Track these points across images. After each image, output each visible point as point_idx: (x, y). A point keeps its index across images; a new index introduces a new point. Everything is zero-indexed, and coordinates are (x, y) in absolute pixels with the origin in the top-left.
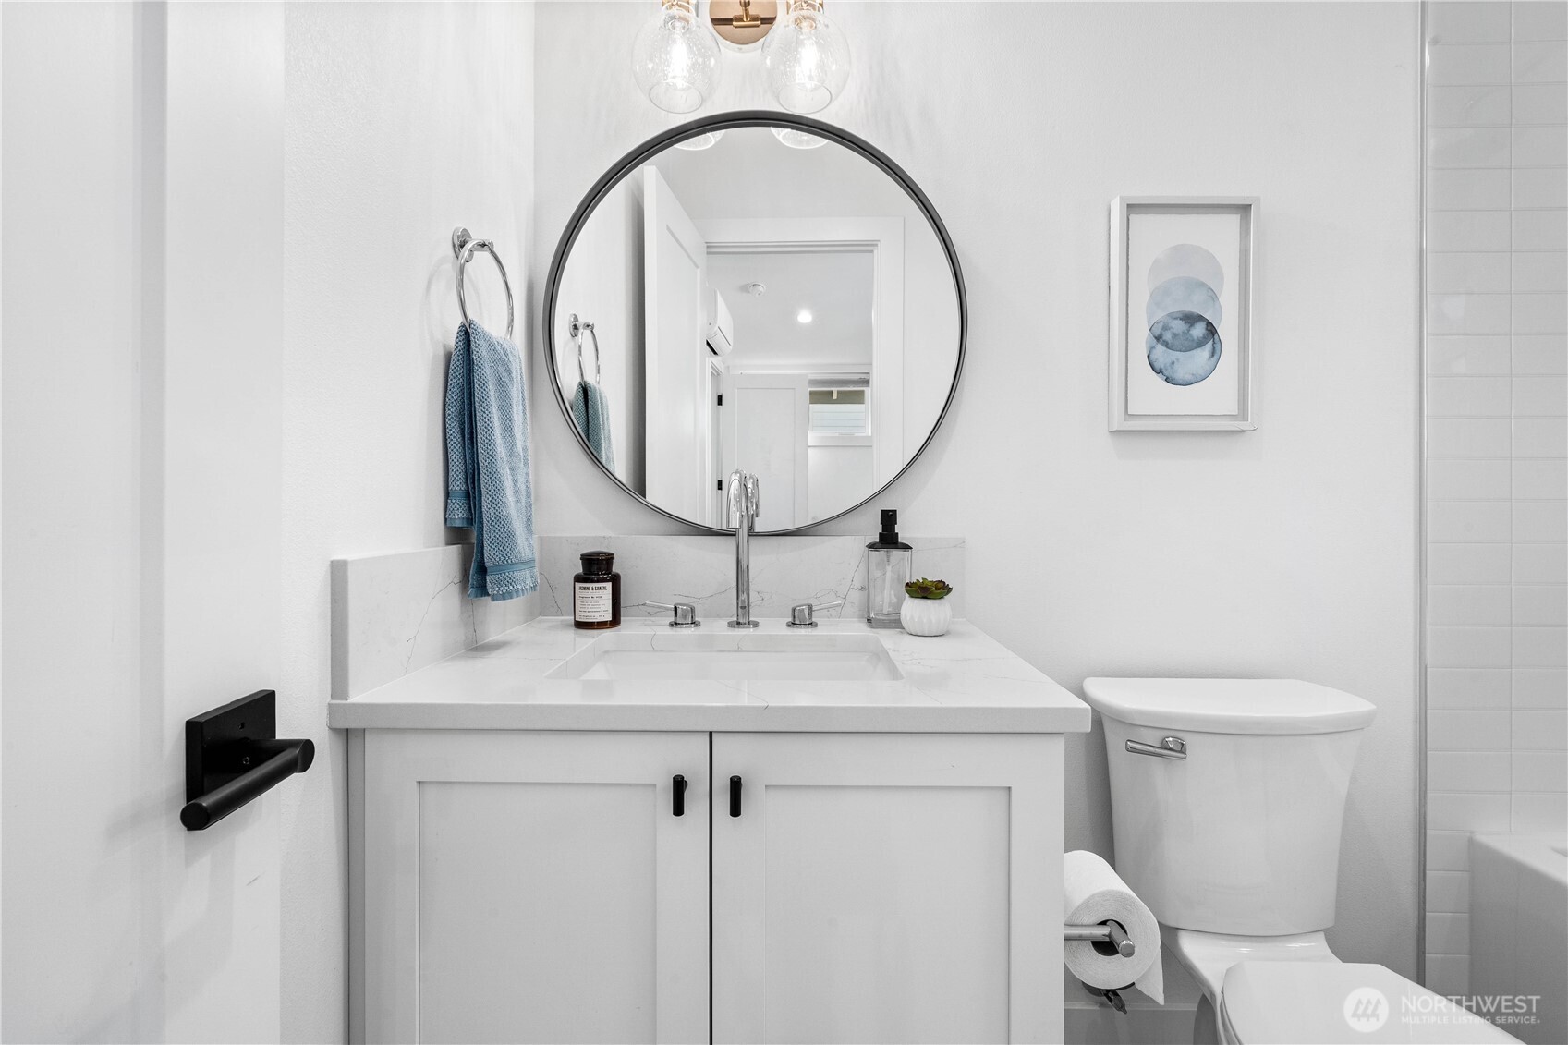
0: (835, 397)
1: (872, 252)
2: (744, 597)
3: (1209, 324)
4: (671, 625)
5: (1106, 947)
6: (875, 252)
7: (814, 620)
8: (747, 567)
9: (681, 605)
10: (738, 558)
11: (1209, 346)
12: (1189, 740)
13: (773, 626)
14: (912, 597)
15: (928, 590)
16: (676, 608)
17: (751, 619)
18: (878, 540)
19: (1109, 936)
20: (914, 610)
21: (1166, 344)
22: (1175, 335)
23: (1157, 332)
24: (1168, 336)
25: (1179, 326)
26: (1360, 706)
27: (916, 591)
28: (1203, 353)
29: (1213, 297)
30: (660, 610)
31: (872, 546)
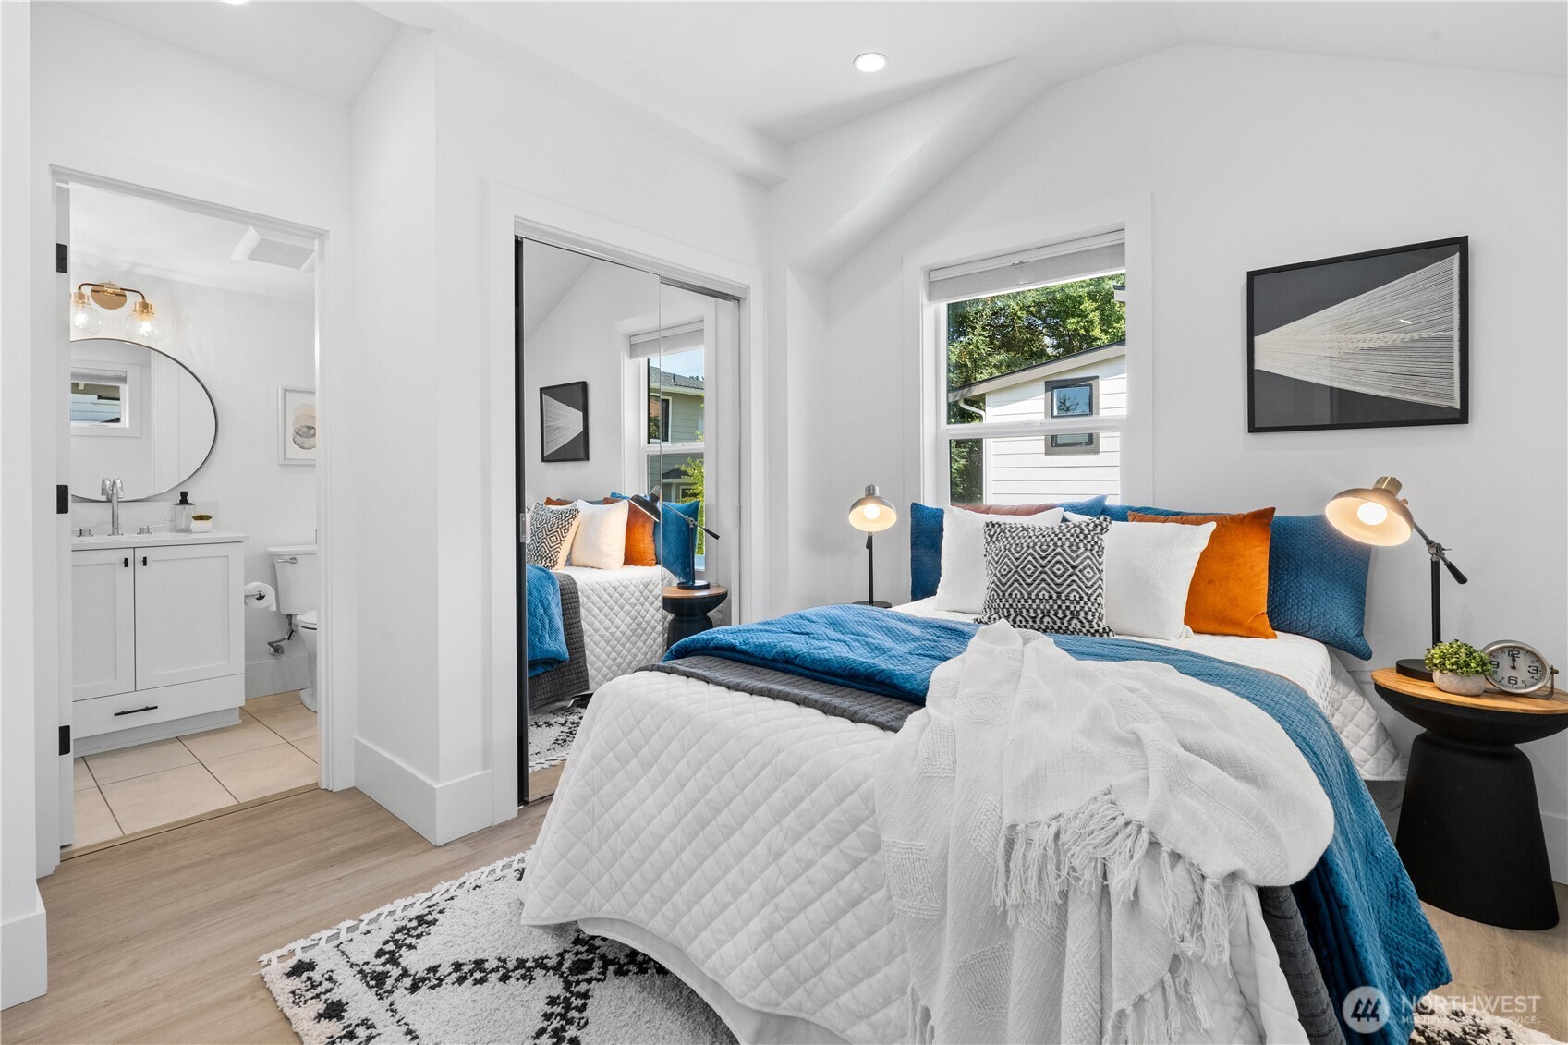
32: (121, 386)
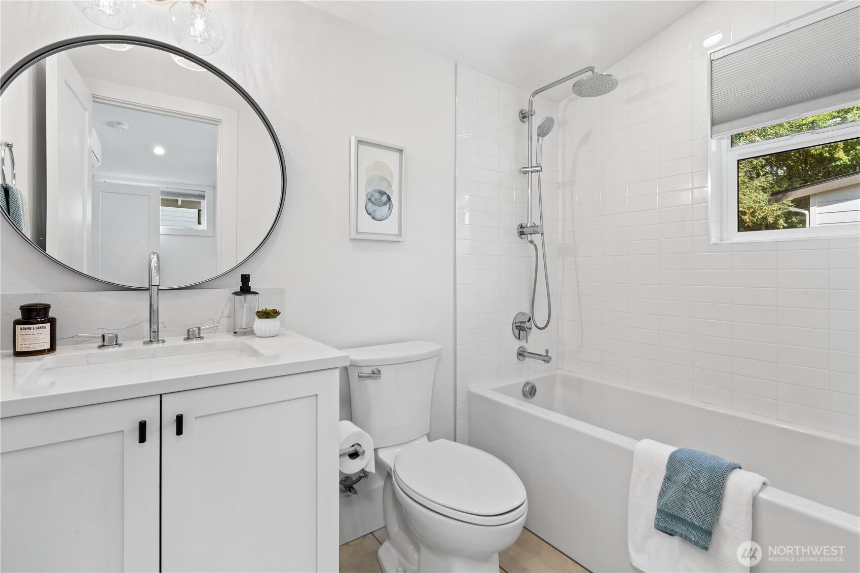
0: (179, 203)
1: (218, 125)
2: (155, 327)
3: (388, 196)
4: (100, 347)
5: (354, 455)
6: (220, 125)
7: (201, 335)
8: (158, 309)
9: (107, 334)
10: (151, 303)
11: (388, 205)
12: (381, 368)
13: (174, 341)
14: (260, 318)
15: (267, 314)
16: (103, 336)
17: (159, 339)
18: (239, 290)
19: (356, 450)
20: (261, 325)
21: (372, 203)
22: (376, 199)
23: (369, 197)
24: (373, 199)
25: (377, 195)
26: (437, 347)
27: (263, 315)
28: (386, 208)
29: (390, 185)
30: (89, 340)
31: (235, 293)
32: (202, 201)
